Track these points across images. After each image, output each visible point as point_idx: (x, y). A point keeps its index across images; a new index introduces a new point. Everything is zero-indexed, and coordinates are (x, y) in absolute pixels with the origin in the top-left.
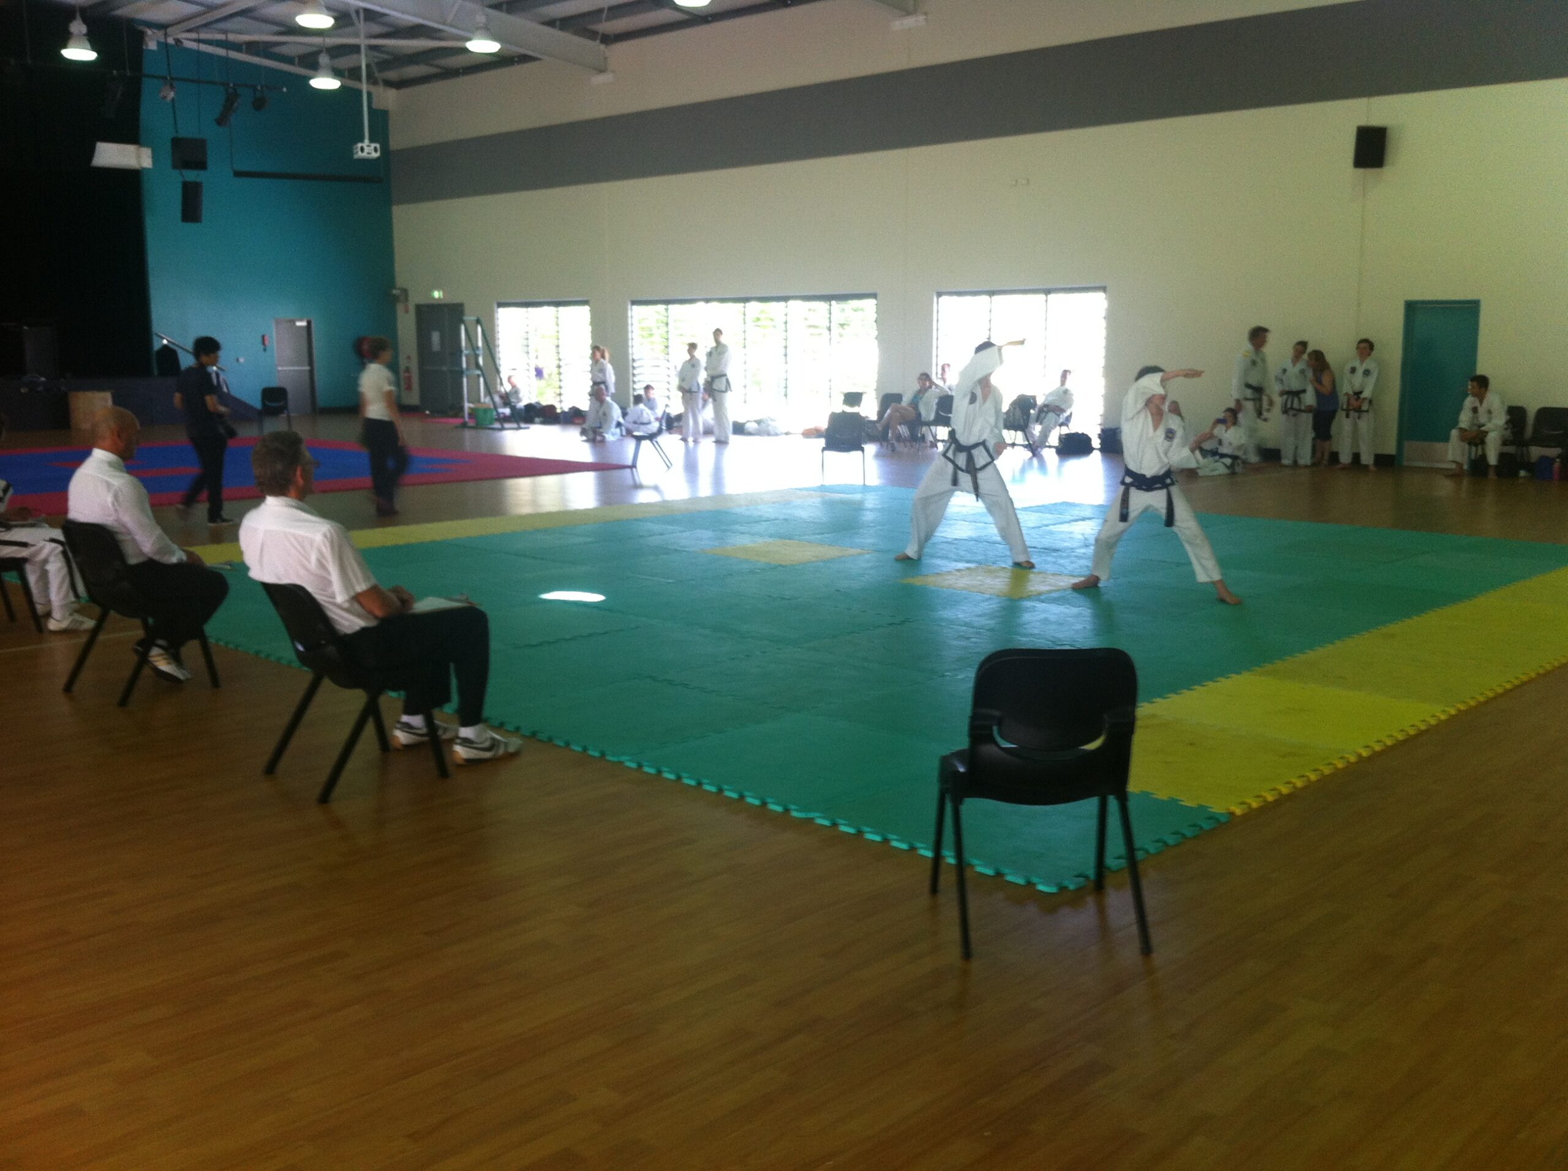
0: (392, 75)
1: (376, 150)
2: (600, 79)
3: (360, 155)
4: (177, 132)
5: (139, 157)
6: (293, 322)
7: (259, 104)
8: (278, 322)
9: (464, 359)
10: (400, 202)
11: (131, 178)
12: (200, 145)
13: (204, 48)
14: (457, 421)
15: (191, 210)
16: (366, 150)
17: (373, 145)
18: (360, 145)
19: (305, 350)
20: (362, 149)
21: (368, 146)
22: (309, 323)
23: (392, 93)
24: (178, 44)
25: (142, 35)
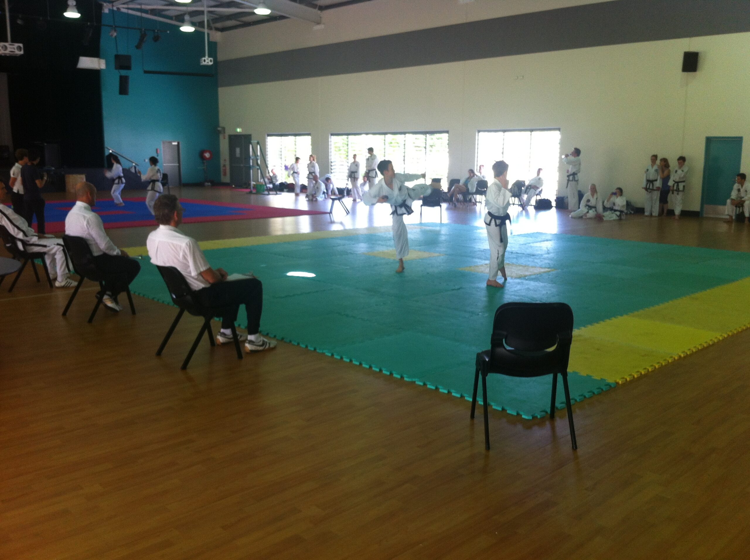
0: (219, 25)
1: (211, 61)
2: (317, 27)
3: (204, 63)
4: (117, 52)
5: (99, 64)
6: (171, 143)
7: (156, 39)
8: (163, 143)
9: (251, 161)
10: (222, 86)
11: (95, 74)
12: (128, 58)
13: (130, 12)
14: (248, 190)
15: (123, 89)
16: (207, 61)
17: (210, 59)
18: (203, 59)
19: (176, 156)
20: (205, 61)
21: (208, 59)
22: (178, 143)
23: (219, 34)
24: (119, 10)
25: (101, 6)
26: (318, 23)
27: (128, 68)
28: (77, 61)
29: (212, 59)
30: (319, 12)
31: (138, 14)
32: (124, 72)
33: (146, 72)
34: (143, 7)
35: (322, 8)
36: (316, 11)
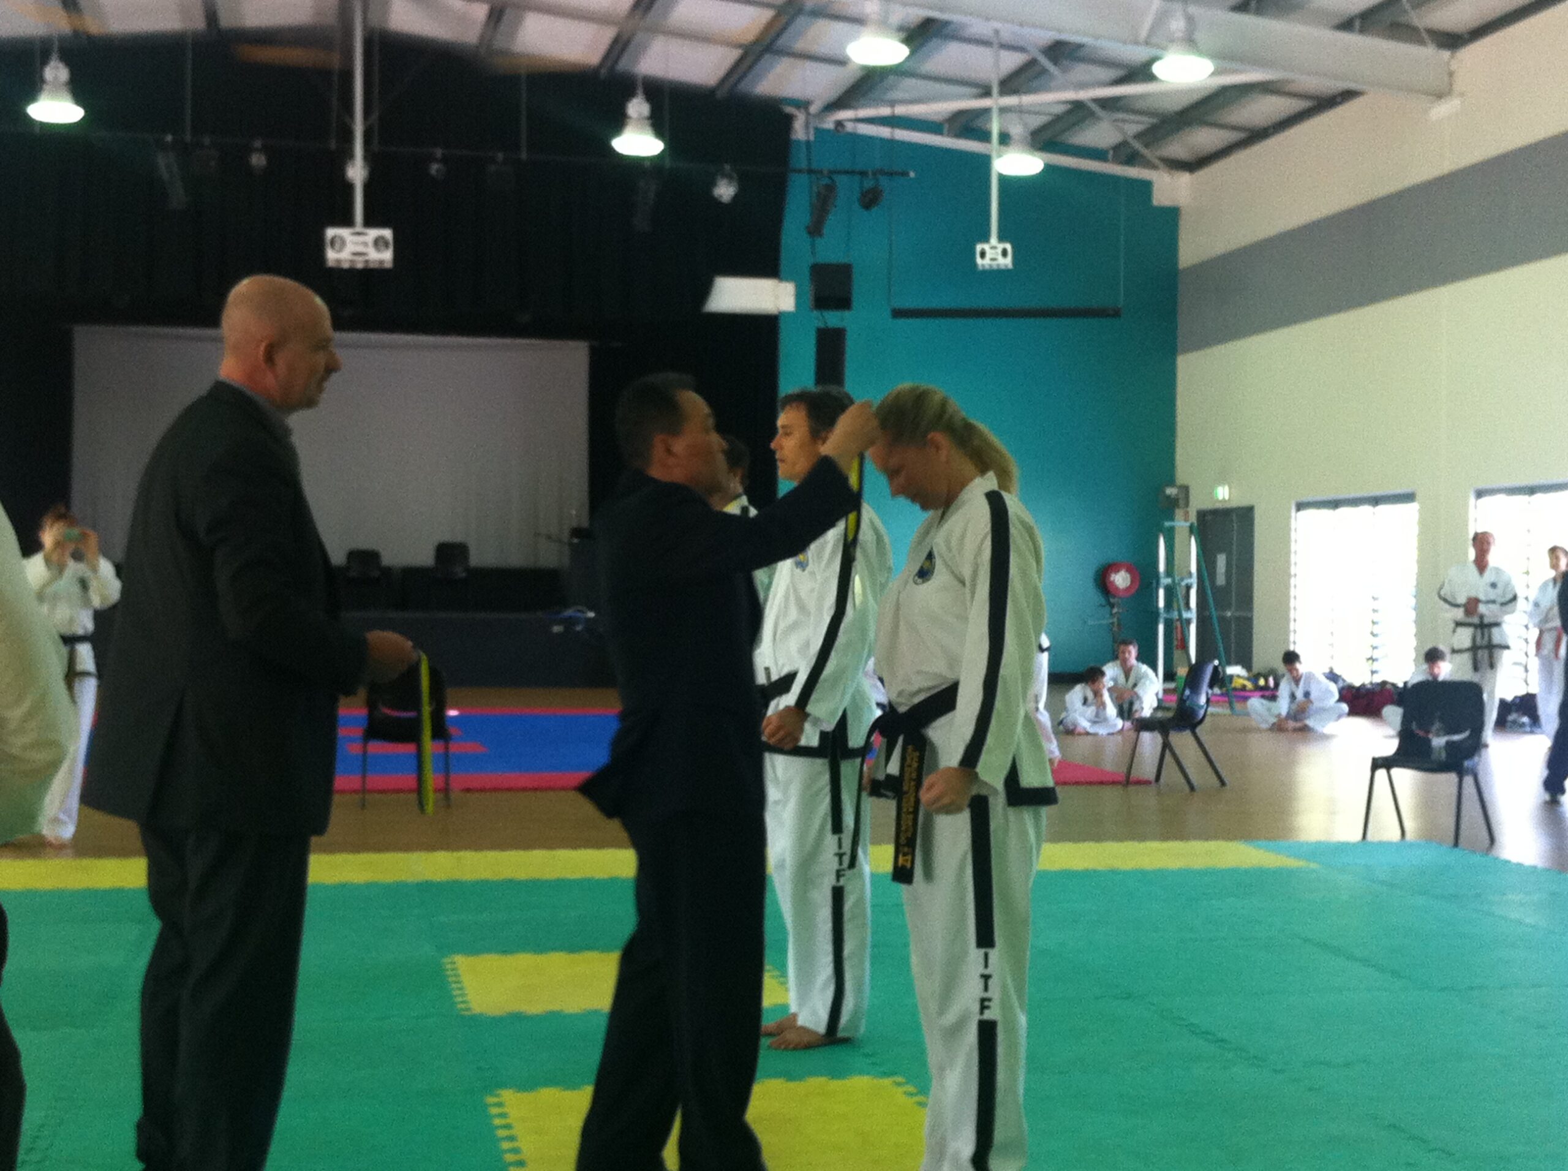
1: (1004, 253)
2: (1442, 110)
3: (986, 263)
5: (778, 296)
7: (869, 199)
9: (1161, 593)
15: (829, 369)
16: (992, 254)
17: (1002, 246)
18: (979, 247)
20: (983, 254)
21: (995, 248)
23: (1184, 179)
24: (839, 128)
25: (789, 119)
26: (1440, 95)
27: (843, 302)
28: (704, 290)
29: (1008, 247)
30: (1446, 54)
31: (884, 132)
32: (833, 319)
33: (898, 313)
35: (1452, 41)
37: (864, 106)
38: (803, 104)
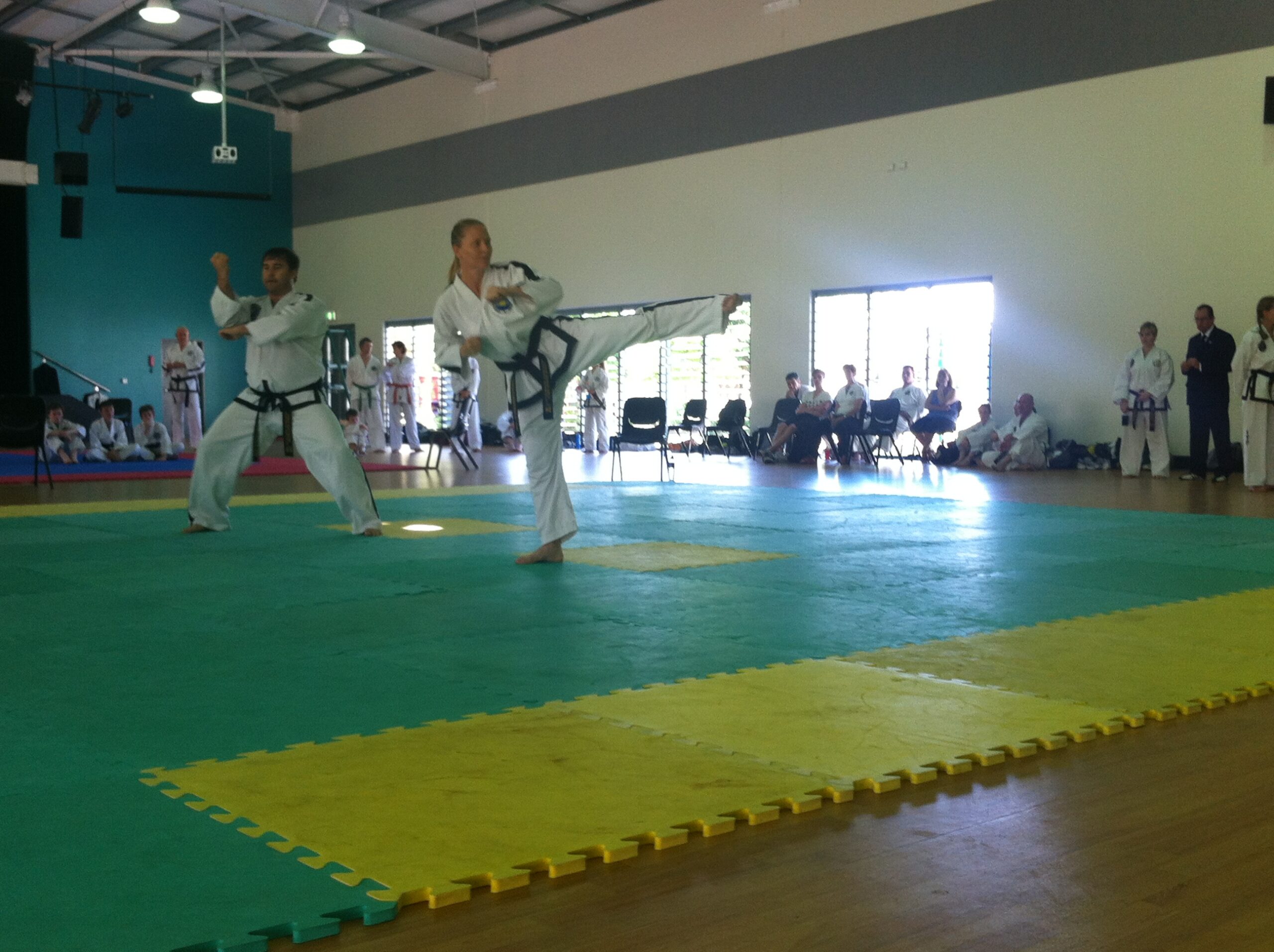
1: (233, 153)
2: (483, 88)
3: (218, 159)
4: (59, 147)
5: (24, 174)
7: (124, 111)
10: (302, 224)
11: (16, 195)
12: (80, 159)
13: (91, 64)
15: (71, 225)
16: (223, 153)
17: (231, 149)
18: (216, 148)
20: (218, 153)
21: (225, 149)
23: (295, 115)
24: (70, 61)
25: (33, 52)
26: (484, 79)
27: (81, 180)
29: (235, 149)
30: (486, 54)
31: (107, 68)
32: (73, 191)
33: (120, 190)
34: (118, 53)
35: (490, 46)
36: (477, 52)
37: (90, 48)
38: (49, 44)
